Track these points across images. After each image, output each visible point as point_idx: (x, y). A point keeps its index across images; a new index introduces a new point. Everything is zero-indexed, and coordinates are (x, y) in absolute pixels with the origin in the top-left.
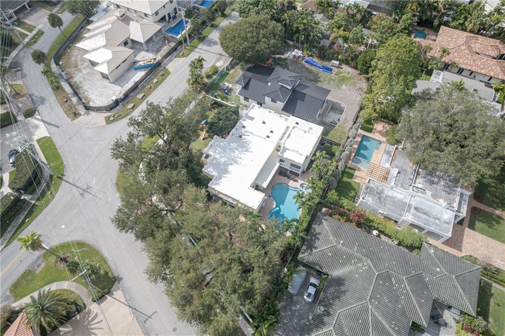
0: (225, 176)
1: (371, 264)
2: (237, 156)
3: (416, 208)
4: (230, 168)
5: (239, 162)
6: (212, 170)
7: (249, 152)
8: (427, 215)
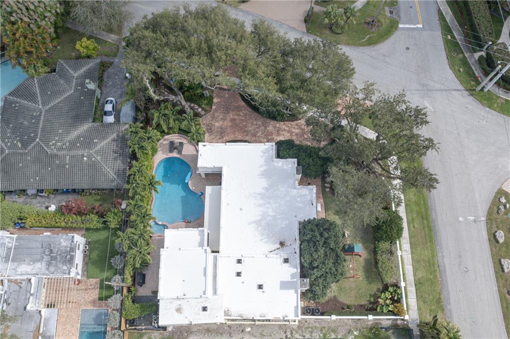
0: (264, 168)
2: (268, 205)
4: (263, 183)
5: (259, 197)
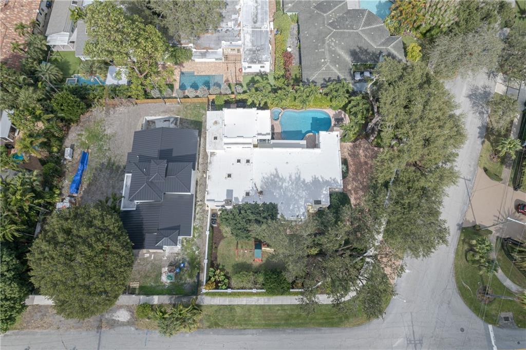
1: (329, 36)
2: (290, 182)
3: (255, 22)
4: (309, 179)
5: (297, 176)
6: (322, 196)
7: (277, 172)
8: (257, 15)
